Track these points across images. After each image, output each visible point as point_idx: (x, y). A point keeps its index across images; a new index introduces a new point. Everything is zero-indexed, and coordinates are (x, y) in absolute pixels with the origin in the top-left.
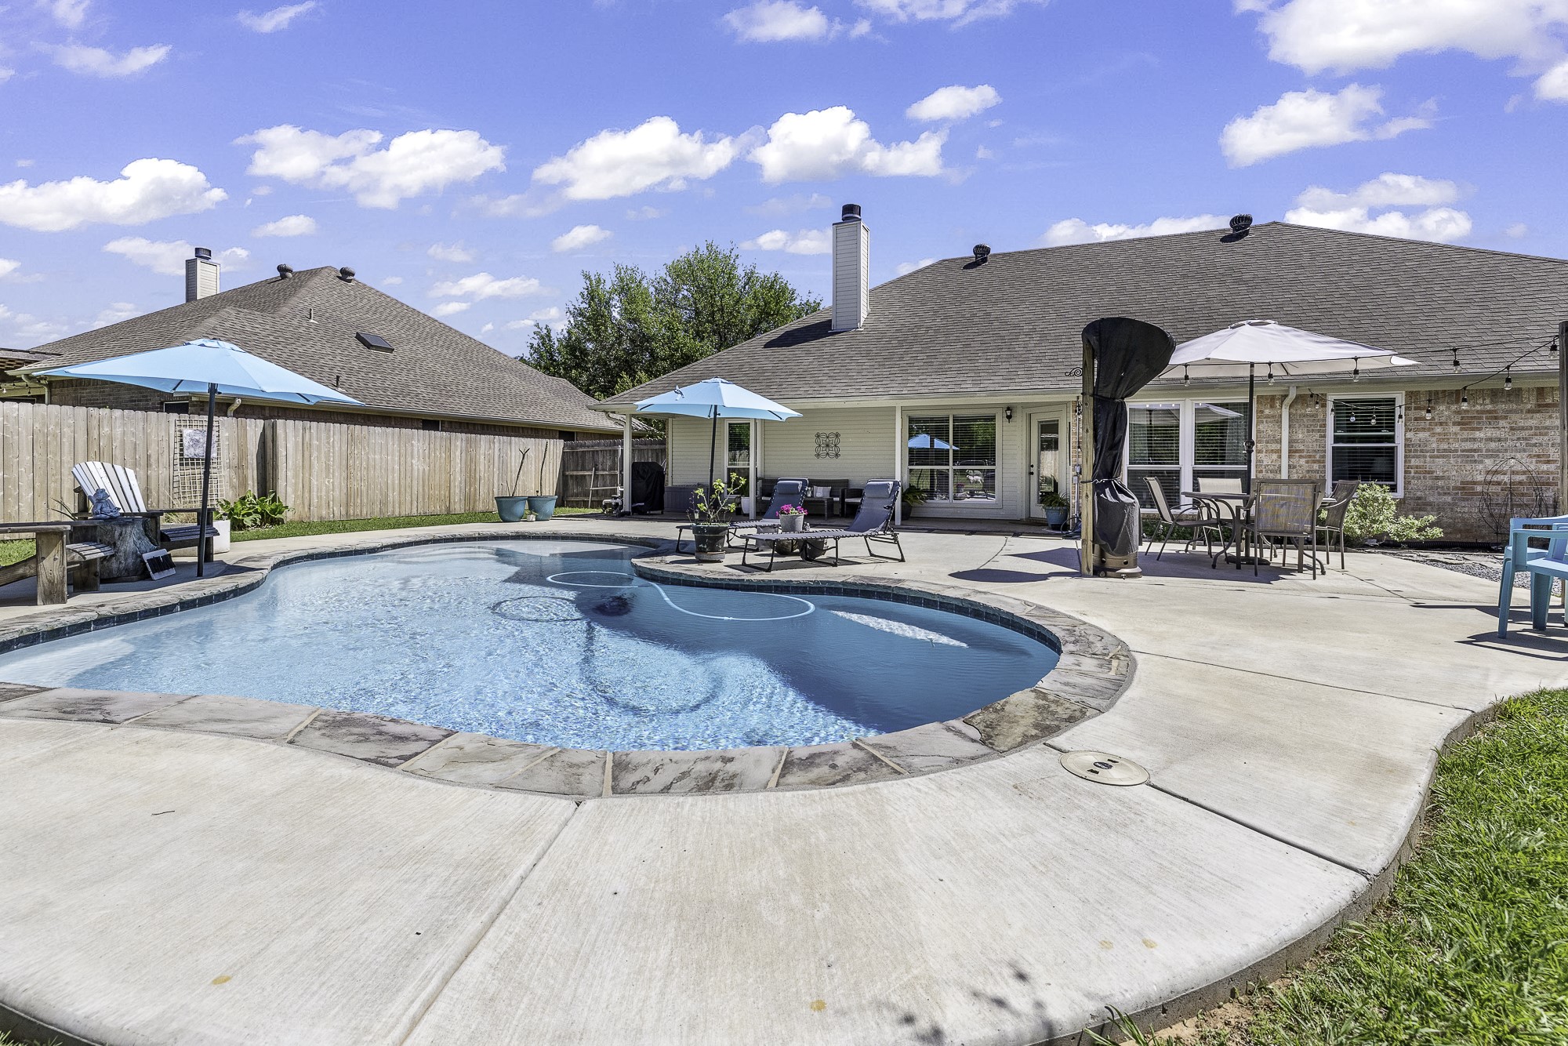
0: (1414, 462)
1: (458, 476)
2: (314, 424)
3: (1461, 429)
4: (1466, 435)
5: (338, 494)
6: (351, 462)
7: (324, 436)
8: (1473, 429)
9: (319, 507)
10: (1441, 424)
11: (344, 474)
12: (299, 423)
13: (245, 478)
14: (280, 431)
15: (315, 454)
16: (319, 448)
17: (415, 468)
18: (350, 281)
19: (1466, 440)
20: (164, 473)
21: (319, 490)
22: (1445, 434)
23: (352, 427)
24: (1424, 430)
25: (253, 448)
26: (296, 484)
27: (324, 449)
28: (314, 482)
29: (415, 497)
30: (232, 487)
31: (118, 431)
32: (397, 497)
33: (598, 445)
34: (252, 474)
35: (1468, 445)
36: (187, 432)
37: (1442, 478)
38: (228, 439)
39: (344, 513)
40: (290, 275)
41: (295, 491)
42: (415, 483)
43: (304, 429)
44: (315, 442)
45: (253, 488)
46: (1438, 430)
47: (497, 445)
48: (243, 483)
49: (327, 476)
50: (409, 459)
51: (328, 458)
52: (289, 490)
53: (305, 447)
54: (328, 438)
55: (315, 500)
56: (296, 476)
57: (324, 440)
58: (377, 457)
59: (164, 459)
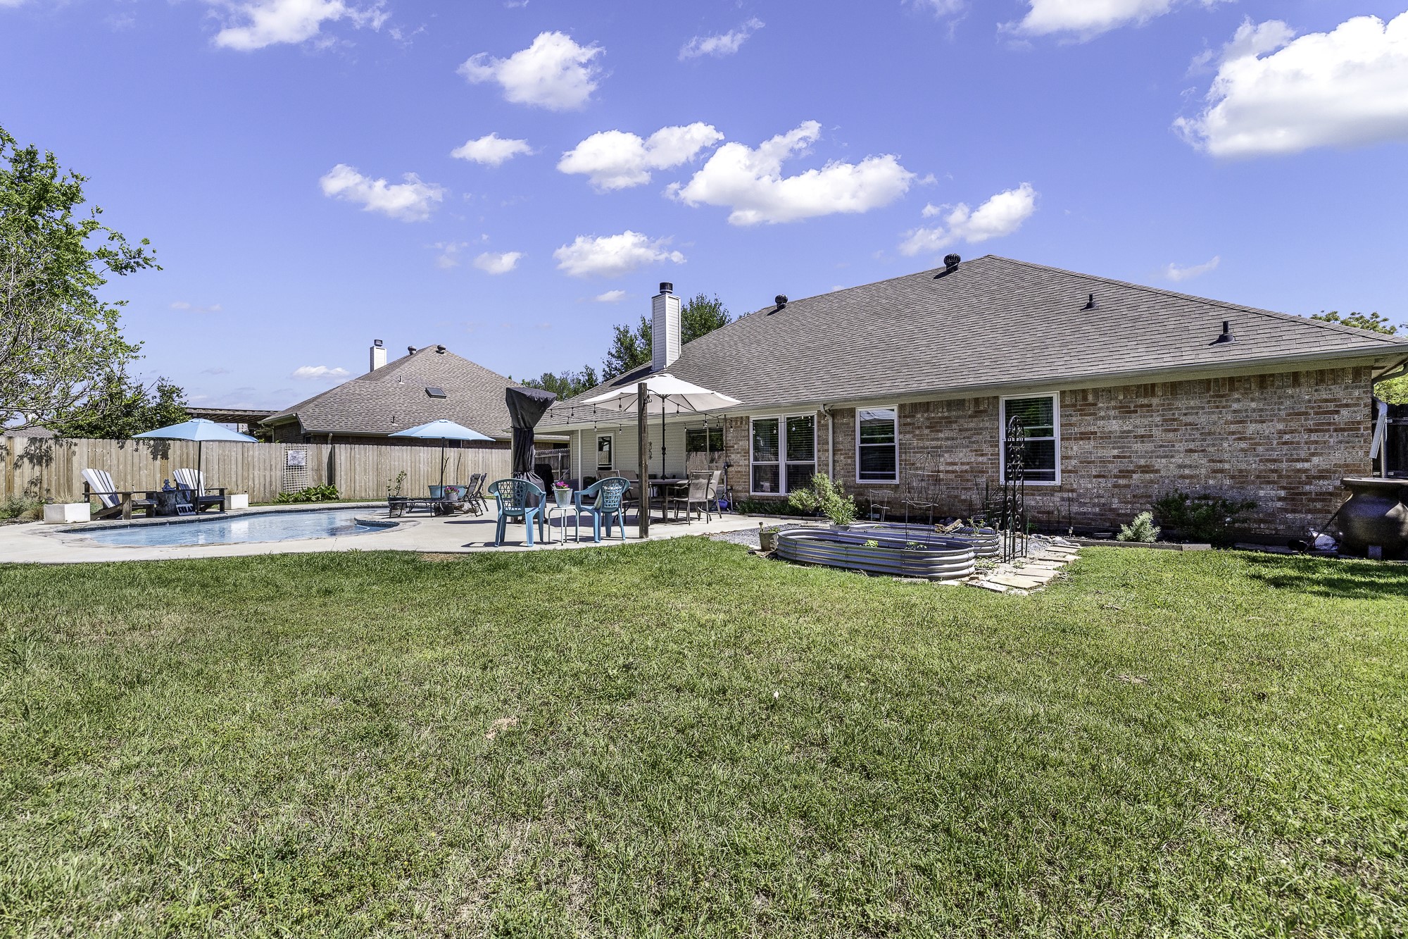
0: (903, 458)
1: (452, 474)
2: (357, 446)
3: (931, 431)
4: (933, 435)
5: (372, 485)
6: (380, 466)
7: (363, 452)
8: (938, 431)
9: (360, 491)
10: (919, 428)
11: (375, 474)
12: (348, 446)
13: (321, 476)
14: (337, 450)
15: (357, 463)
16: (360, 459)
17: (422, 469)
18: (443, 353)
19: (933, 440)
20: (279, 473)
21: (360, 482)
22: (921, 435)
23: (380, 447)
24: (909, 432)
25: (325, 460)
26: (346, 479)
27: (363, 460)
28: (357, 477)
29: (422, 487)
30: (314, 480)
31: (257, 453)
32: (409, 487)
33: (551, 453)
34: (325, 473)
35: (934, 443)
36: (290, 452)
37: (920, 468)
38: (312, 455)
39: (375, 495)
40: (414, 352)
41: (346, 482)
42: (422, 478)
43: (351, 449)
44: (357, 456)
45: (325, 481)
46: (917, 432)
47: (481, 455)
48: (320, 479)
49: (365, 474)
50: (417, 464)
51: (365, 464)
52: (343, 482)
53: (351, 459)
54: (365, 453)
55: (358, 488)
56: (346, 474)
57: (363, 455)
58: (396, 463)
59: (279, 467)
